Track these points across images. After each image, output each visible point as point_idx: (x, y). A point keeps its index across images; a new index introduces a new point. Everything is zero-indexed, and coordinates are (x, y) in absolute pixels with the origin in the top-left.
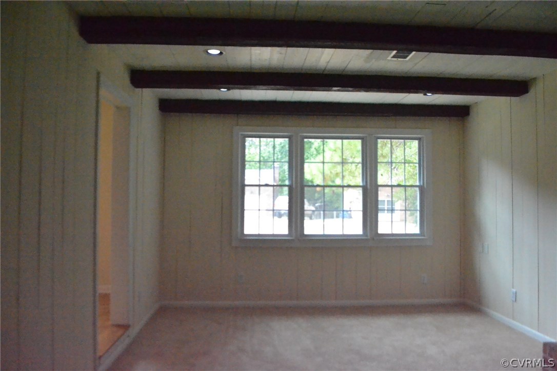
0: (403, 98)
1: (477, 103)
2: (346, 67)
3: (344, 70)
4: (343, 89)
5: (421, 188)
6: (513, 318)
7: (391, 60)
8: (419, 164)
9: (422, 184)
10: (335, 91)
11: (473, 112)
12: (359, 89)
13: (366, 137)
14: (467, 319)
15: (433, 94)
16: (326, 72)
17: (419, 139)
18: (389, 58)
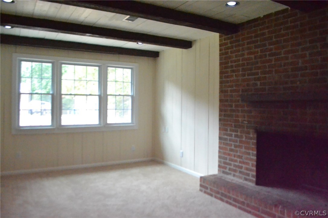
0: (124, 44)
1: (163, 51)
2: (96, 22)
3: (95, 23)
4: (93, 35)
5: (132, 97)
6: (181, 165)
7: (124, 21)
8: (131, 83)
9: (132, 94)
10: (87, 36)
11: (161, 55)
12: (102, 36)
13: (101, 65)
14: (158, 168)
15: (142, 43)
16: (83, 24)
17: (131, 69)
18: (124, 20)
